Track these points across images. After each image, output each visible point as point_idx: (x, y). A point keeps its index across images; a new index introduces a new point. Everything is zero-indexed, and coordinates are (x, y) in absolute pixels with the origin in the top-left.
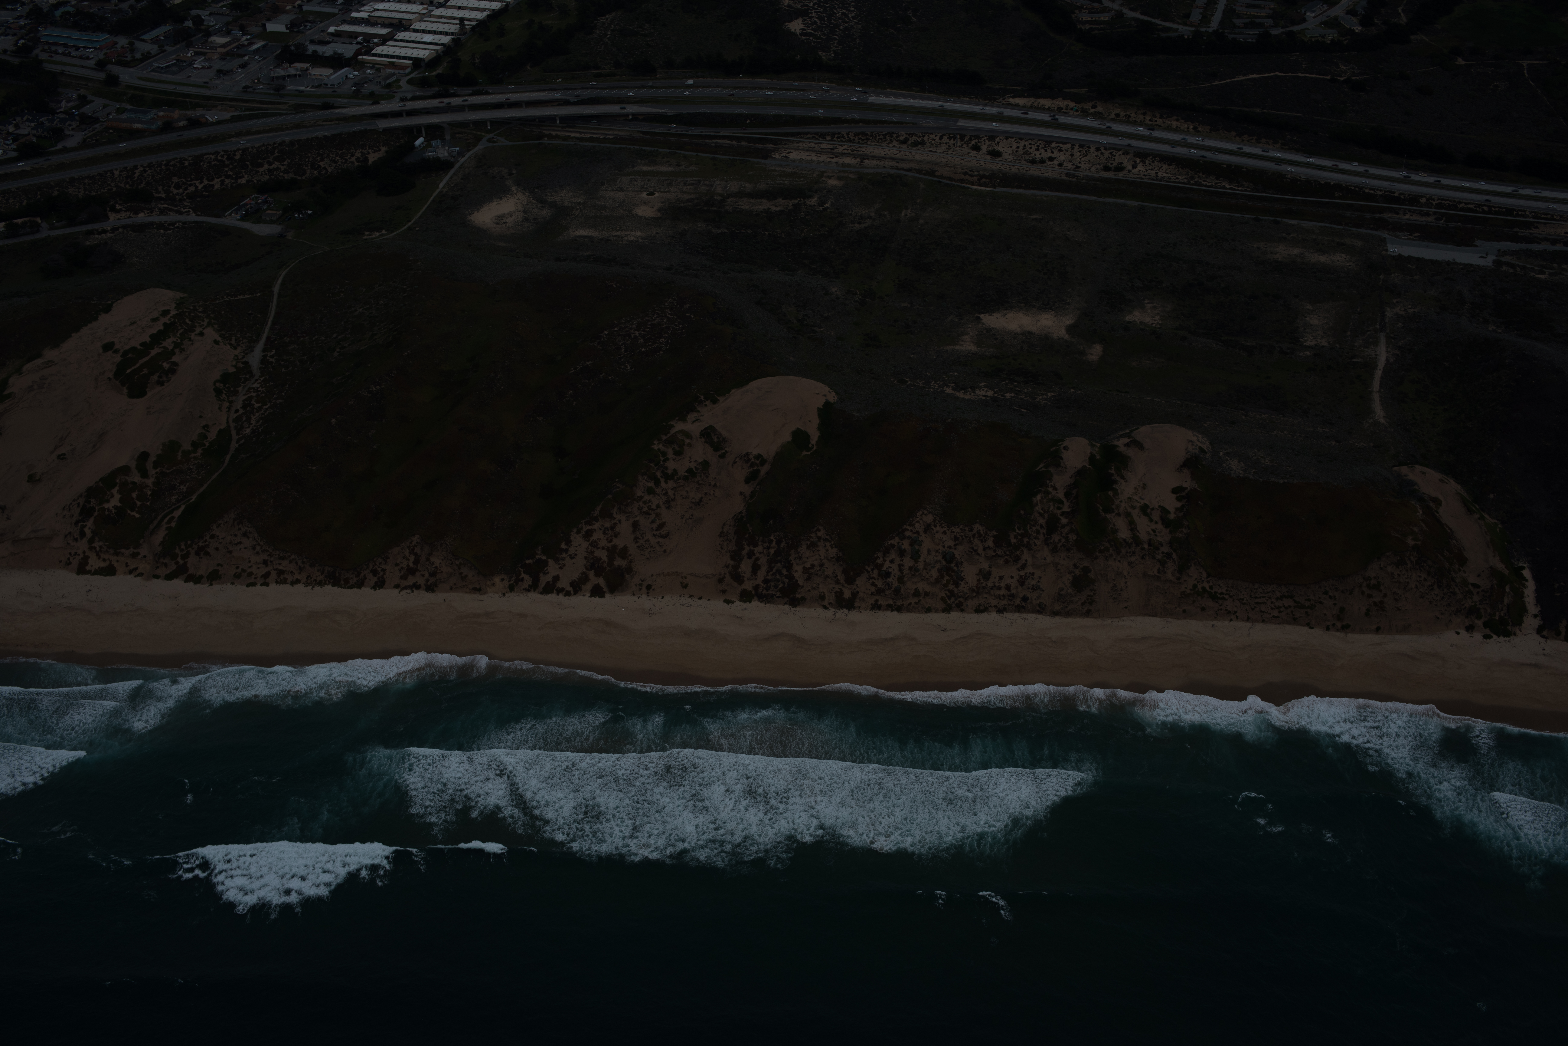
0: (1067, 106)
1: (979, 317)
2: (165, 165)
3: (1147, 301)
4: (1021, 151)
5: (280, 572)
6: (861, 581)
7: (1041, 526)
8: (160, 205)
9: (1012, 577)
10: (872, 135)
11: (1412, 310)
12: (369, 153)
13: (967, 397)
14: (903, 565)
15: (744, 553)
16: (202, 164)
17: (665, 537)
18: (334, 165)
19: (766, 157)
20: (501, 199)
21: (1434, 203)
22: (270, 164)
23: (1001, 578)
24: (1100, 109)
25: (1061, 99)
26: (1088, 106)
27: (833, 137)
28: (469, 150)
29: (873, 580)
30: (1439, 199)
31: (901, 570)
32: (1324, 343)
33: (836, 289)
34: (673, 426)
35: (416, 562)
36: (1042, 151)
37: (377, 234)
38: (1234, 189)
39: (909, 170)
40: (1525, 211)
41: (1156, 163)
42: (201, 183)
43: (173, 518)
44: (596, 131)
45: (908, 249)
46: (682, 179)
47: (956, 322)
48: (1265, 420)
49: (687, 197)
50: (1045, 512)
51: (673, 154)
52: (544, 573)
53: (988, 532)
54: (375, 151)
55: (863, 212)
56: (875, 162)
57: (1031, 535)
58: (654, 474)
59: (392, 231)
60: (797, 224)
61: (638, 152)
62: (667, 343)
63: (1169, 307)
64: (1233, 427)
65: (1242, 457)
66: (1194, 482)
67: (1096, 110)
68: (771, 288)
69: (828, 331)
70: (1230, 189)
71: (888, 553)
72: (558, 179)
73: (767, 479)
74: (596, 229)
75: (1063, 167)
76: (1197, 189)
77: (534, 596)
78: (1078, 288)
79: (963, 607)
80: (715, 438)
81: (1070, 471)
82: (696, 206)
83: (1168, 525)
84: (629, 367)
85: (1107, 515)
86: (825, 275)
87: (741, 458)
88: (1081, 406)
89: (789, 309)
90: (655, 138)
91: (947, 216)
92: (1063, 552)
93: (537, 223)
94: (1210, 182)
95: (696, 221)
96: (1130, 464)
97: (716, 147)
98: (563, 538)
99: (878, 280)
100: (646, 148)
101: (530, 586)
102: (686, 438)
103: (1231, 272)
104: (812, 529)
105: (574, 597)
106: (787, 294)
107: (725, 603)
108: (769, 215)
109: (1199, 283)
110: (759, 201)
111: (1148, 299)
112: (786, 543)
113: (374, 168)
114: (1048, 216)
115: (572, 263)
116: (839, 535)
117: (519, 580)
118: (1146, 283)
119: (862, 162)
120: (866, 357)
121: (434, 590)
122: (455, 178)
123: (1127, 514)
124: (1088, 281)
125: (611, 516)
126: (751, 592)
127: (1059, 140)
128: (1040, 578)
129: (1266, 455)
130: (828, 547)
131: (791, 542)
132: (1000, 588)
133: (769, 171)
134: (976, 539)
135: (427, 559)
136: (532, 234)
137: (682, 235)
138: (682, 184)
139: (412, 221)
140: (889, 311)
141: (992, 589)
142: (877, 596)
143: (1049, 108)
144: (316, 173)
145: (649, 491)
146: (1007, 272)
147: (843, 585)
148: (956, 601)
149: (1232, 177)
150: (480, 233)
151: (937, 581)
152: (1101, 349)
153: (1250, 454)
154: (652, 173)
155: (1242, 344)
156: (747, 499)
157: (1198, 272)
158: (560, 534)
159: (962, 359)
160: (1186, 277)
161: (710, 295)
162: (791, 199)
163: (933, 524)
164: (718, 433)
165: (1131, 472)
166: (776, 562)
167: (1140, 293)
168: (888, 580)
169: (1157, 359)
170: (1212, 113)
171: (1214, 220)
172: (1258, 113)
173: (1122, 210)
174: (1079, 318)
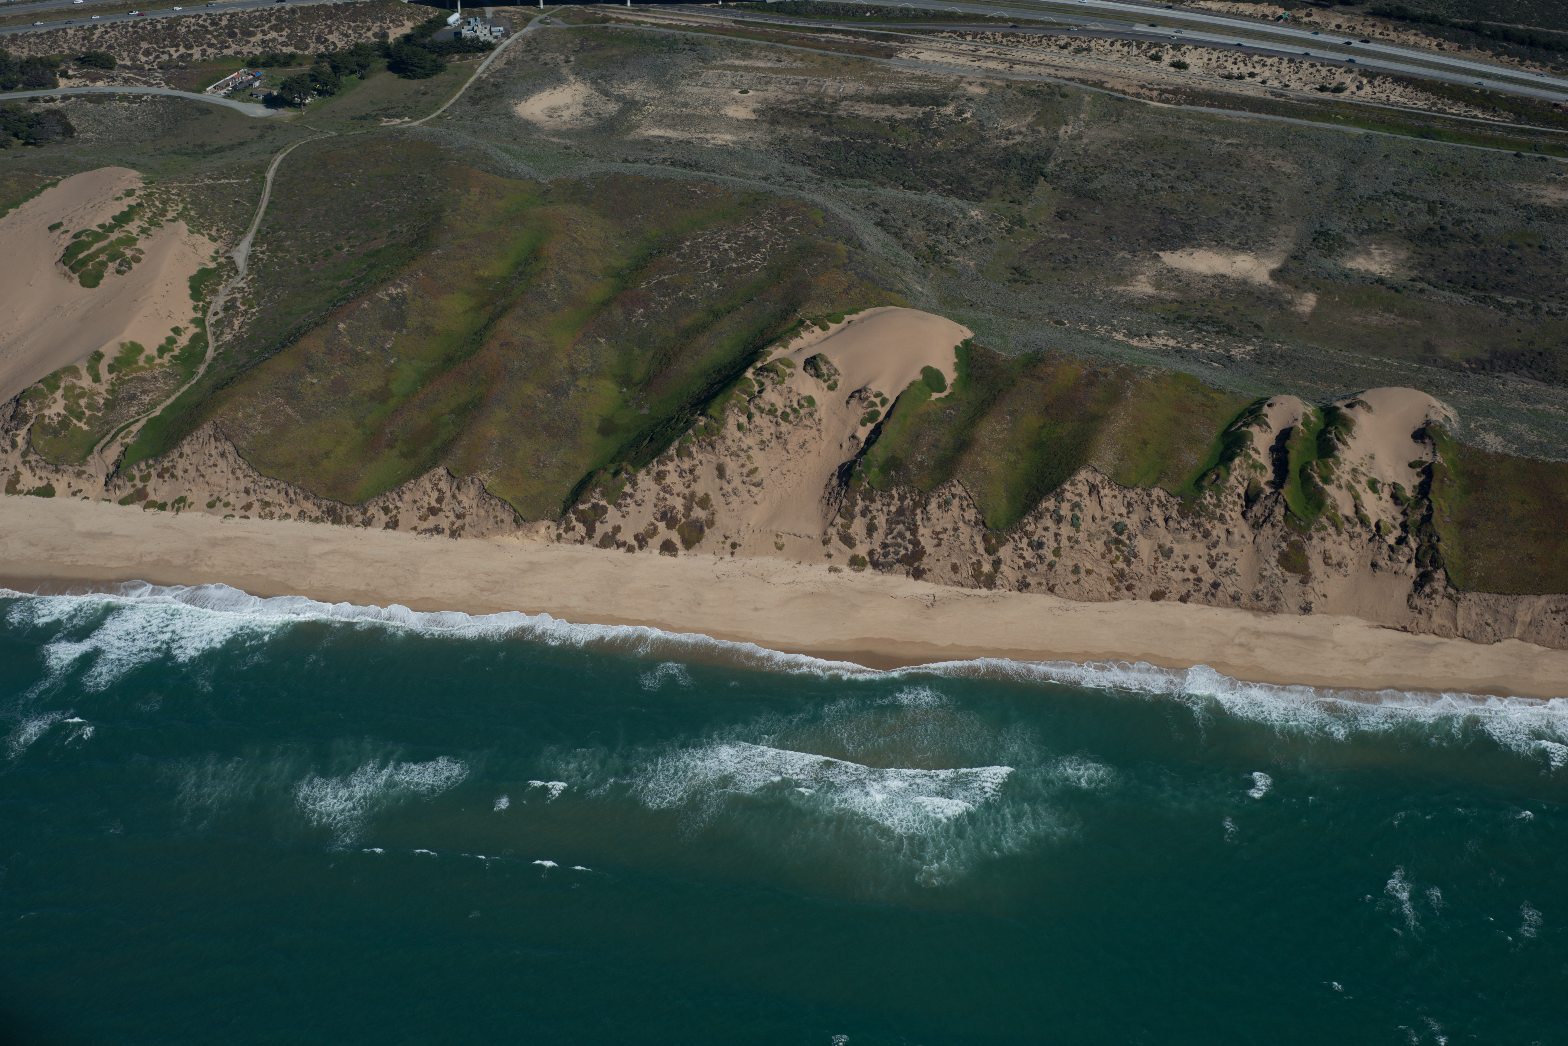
0: (1274, 12)
1: (1158, 255)
2: (133, 27)
3: (1373, 246)
4: (1214, 64)
5: (267, 504)
6: (1005, 552)
7: (1239, 496)
8: (123, 74)
9: (1200, 557)
10: (1024, 37)
12: (389, 28)
13: (1141, 345)
14: (1059, 535)
15: (858, 509)
16: (178, 28)
17: (756, 485)
18: (346, 40)
19: (890, 56)
20: (555, 88)
22: (264, 33)
23: (1186, 557)
24: (1316, 18)
25: (1266, 4)
26: (1301, 14)
27: (974, 37)
28: (515, 32)
29: (1021, 551)
31: (1056, 540)
33: (977, 212)
34: (771, 353)
35: (439, 500)
36: (1241, 65)
37: (399, 121)
38: (1489, 120)
39: (1072, 79)
41: (1388, 85)
42: (177, 51)
43: (130, 432)
44: (675, 17)
45: (1069, 172)
46: (784, 76)
47: (1129, 259)
48: (1529, 391)
49: (789, 97)
50: (1244, 479)
51: (772, 47)
52: (602, 522)
53: (1171, 499)
54: (397, 26)
55: (1012, 126)
56: (1028, 68)
57: (1226, 506)
58: (747, 407)
59: (417, 119)
60: (929, 135)
61: (729, 43)
62: (765, 259)
63: (1403, 255)
64: (1486, 397)
65: (1500, 431)
66: (1438, 455)
67: (1311, 19)
68: (894, 208)
69: (965, 261)
70: (1483, 119)
71: (1041, 518)
72: (627, 69)
73: (891, 422)
74: (675, 130)
75: (1268, 84)
76: (1440, 118)
77: (587, 550)
78: (1285, 227)
79: (1134, 591)
80: (824, 370)
81: (1276, 431)
82: (801, 108)
83: (1402, 504)
84: (716, 286)
85: (1325, 487)
86: (962, 197)
87: (857, 394)
88: (1288, 363)
89: (916, 232)
90: (750, 28)
91: (1118, 135)
92: (1267, 529)
93: (600, 119)
94: (1458, 110)
95: (800, 126)
96: (1355, 429)
97: (827, 42)
98: (627, 479)
99: (1029, 206)
100: (739, 39)
101: (582, 537)
102: (789, 367)
103: (1484, 216)
104: (946, 484)
105: (638, 554)
106: (914, 216)
107: (830, 571)
108: (893, 123)
109: (1442, 228)
110: (881, 106)
111: (1376, 244)
112: (912, 500)
113: (396, 46)
114: (1247, 142)
115: (645, 165)
116: (979, 493)
117: (570, 529)
118: (1373, 225)
119: (1011, 67)
120: (1013, 294)
121: (460, 535)
122: (497, 62)
123: (1350, 488)
124: (1298, 218)
125: (690, 455)
126: (863, 558)
127: (1263, 53)
128: (1236, 560)
129: (1532, 430)
130: (964, 507)
131: (917, 499)
132: (1183, 570)
133: (894, 72)
134: (1155, 507)
135: (454, 497)
136: (594, 130)
137: (783, 141)
138: (784, 82)
139: (442, 109)
140: (1043, 242)
141: (1173, 570)
142: (1025, 572)
143: (1250, 15)
144: (322, 49)
145: (740, 427)
146: (1194, 204)
147: (982, 555)
148: (1126, 583)
149: (1486, 104)
150: (528, 126)
151: (1103, 556)
152: (1315, 299)
153: (1511, 427)
154: (746, 68)
155: (1498, 301)
156: (862, 445)
157: (1441, 214)
158: (624, 475)
159: (1135, 302)
160: (1424, 220)
161: (821, 209)
162: (920, 106)
163: (1100, 485)
164: (827, 362)
165: (1355, 438)
166: (898, 523)
167: (1365, 237)
168: (1040, 551)
169: (1386, 315)
170: (1462, 28)
171: (1462, 155)
172: (1522, 30)
173: (1343, 138)
174: (1286, 261)
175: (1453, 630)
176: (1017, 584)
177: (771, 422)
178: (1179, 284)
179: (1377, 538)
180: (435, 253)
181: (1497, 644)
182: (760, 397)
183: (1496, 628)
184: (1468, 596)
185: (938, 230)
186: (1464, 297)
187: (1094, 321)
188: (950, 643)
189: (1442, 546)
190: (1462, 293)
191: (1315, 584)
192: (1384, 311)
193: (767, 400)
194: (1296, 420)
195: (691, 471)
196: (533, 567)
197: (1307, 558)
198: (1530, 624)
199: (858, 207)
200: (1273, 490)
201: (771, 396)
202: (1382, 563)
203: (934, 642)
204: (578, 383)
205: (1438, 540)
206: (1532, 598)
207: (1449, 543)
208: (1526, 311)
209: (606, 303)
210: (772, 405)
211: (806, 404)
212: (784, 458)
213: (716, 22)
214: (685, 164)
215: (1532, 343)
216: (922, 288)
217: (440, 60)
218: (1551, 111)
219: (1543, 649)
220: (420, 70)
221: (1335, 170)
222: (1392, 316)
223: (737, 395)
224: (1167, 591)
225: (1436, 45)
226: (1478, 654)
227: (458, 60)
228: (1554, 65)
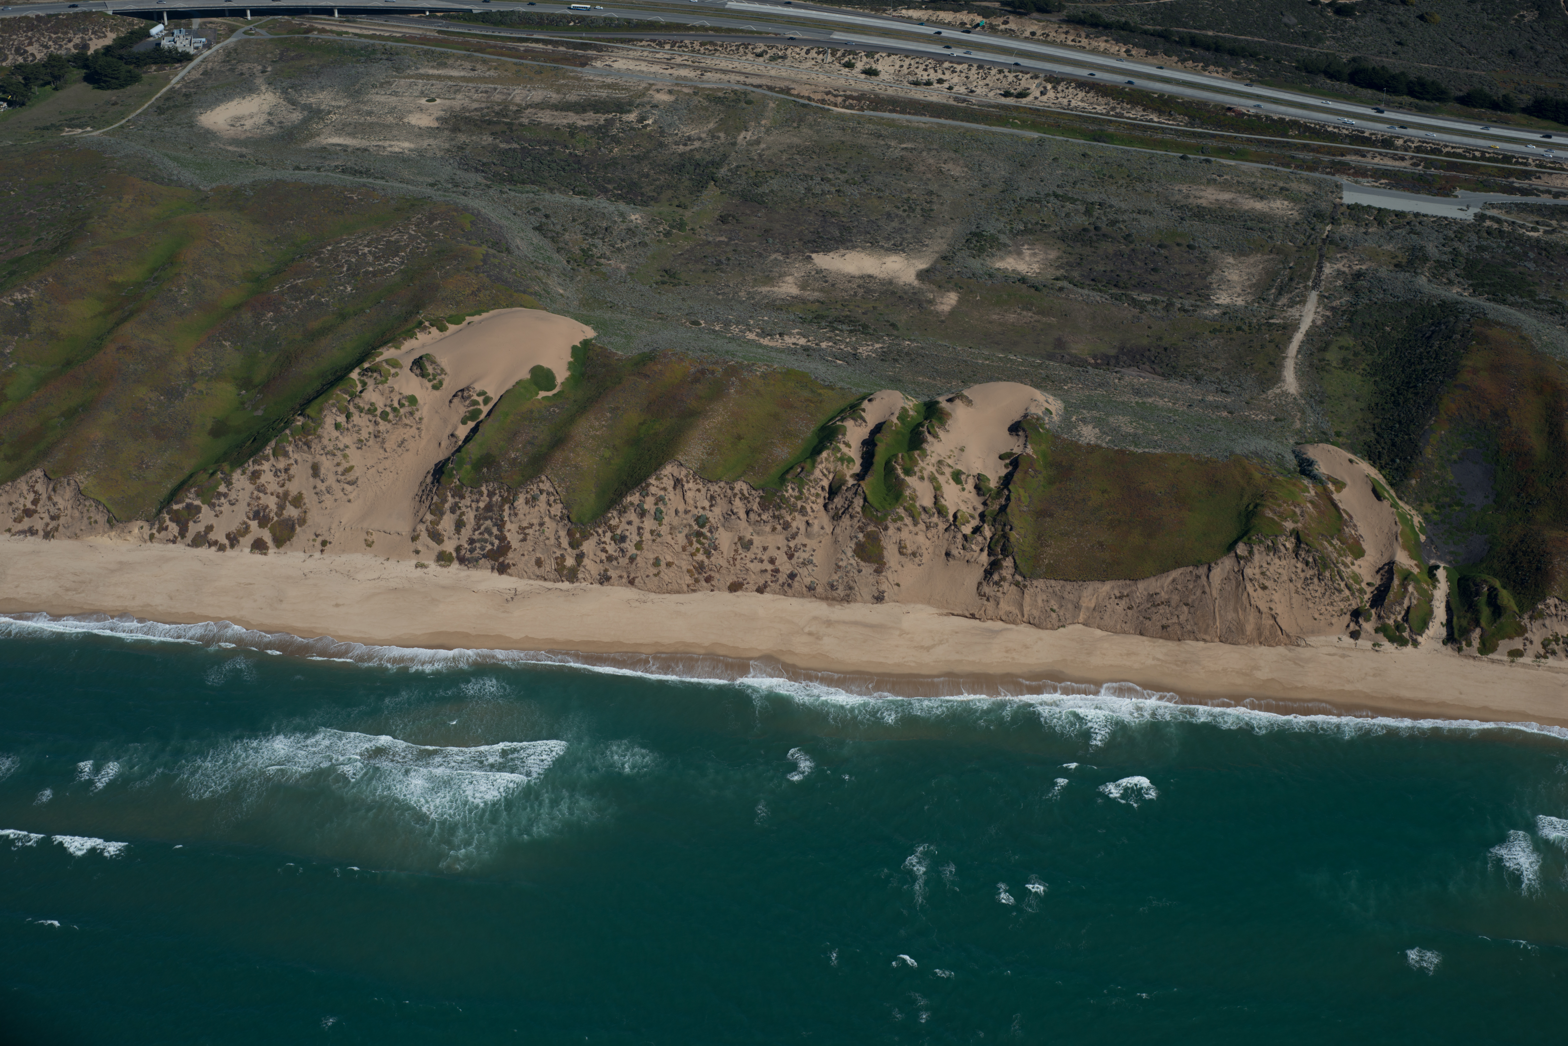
0: (973, 20)
1: (810, 257)
3: (1026, 247)
4: (905, 70)
6: (588, 546)
7: (823, 488)
9: (779, 548)
10: (722, 46)
11: (1358, 267)
12: (91, 39)
13: (771, 344)
14: (642, 528)
15: (447, 506)
17: (351, 483)
18: (45, 51)
19: (583, 65)
20: (244, 98)
21: (1413, 146)
23: (765, 549)
24: (1012, 26)
25: (965, 12)
26: (998, 21)
27: (672, 45)
28: (218, 43)
29: (604, 545)
30: (1420, 141)
31: (639, 534)
32: (1240, 302)
33: (637, 216)
34: (381, 354)
35: (35, 502)
36: (932, 71)
37: (80, 131)
38: (1164, 123)
39: (759, 86)
40: (1527, 159)
41: (1070, 90)
44: (381, 28)
45: (740, 176)
46: (475, 85)
47: (780, 261)
48: (1143, 385)
49: (475, 105)
50: (829, 472)
51: (469, 56)
52: (195, 522)
53: (753, 492)
54: (100, 37)
55: (693, 133)
56: (719, 76)
57: (807, 499)
58: (346, 407)
59: (99, 129)
60: (607, 142)
61: (426, 53)
62: (402, 263)
63: (1053, 255)
64: (1100, 391)
65: (1098, 423)
66: (1029, 446)
67: (1007, 26)
68: (555, 213)
69: (618, 265)
70: (1158, 122)
71: (625, 512)
72: (320, 79)
73: (490, 420)
74: (355, 138)
75: (954, 90)
76: (1116, 121)
77: (180, 549)
78: (943, 228)
79: (713, 583)
80: (430, 369)
81: (871, 425)
82: (485, 116)
83: (984, 495)
84: (349, 289)
85: (907, 478)
86: (630, 201)
87: (460, 393)
88: (912, 360)
89: (574, 237)
90: (452, 38)
91: (796, 140)
92: (846, 521)
93: (281, 127)
94: (1135, 114)
95: (481, 133)
96: (949, 422)
97: (526, 51)
98: (222, 479)
99: (694, 210)
100: (438, 49)
101: (175, 536)
102: (394, 367)
103: (1139, 216)
104: (534, 480)
105: (229, 552)
106: (574, 220)
107: (416, 567)
108: (573, 130)
109: (1096, 228)
110: (564, 113)
111: (1029, 244)
112: (500, 496)
113: (93, 57)
114: (922, 146)
115: (314, 172)
116: (567, 488)
117: (163, 528)
118: (1030, 226)
119: (702, 75)
120: (658, 296)
121: (53, 537)
122: (194, 72)
123: (933, 479)
124: (957, 220)
125: (286, 455)
126: (451, 554)
127: (954, 60)
128: (814, 551)
129: (1131, 422)
130: (551, 502)
131: (506, 494)
132: (762, 561)
133: (585, 80)
134: (737, 499)
135: (50, 498)
136: (272, 139)
137: (461, 148)
138: (473, 90)
139: (126, 119)
140: (699, 245)
141: (752, 561)
142: (607, 565)
143: (949, 23)
144: (20, 60)
145: (337, 426)
146: (858, 207)
147: (566, 550)
148: (706, 575)
149: (1163, 108)
150: (208, 135)
151: (684, 549)
152: (956, 298)
153: (1111, 419)
154: (439, 78)
155: (1133, 299)
156: (460, 443)
157: (1097, 215)
158: (219, 475)
159: (777, 302)
160: (1081, 220)
161: (472, 214)
162: (604, 114)
163: (685, 479)
164: (433, 362)
165: (948, 431)
166: (486, 519)
167: (1019, 237)
168: (622, 545)
169: (1025, 313)
170: (1152, 35)
171: (1129, 157)
172: (1211, 37)
173: (1017, 142)
174: (936, 262)
175: (1019, 616)
176: (599, 577)
177: (370, 421)
178: (824, 285)
179: (953, 527)
180: (69, 259)
181: (1062, 630)
182: (360, 397)
183: (1061, 613)
184: (1035, 583)
185: (595, 233)
186: (1102, 294)
187: (730, 321)
188: (524, 636)
189: (1014, 535)
190: (1100, 291)
191: (889, 574)
192: (1023, 310)
193: (366, 400)
194: (892, 414)
195: (286, 470)
196: (122, 566)
197: (881, 549)
198: (1094, 609)
199: (519, 212)
200: (855, 482)
201: (373, 396)
202: (955, 552)
203: (507, 635)
204: (195, 386)
205: (1011, 529)
206: (1097, 584)
207: (1022, 532)
208: (1159, 307)
209: (237, 308)
210: (372, 404)
211: (407, 404)
212: (380, 457)
213: (420, 32)
214: (356, 171)
215: (1160, 339)
216: (565, 290)
217: (137, 71)
218: (1224, 115)
219: (1105, 633)
220: (114, 81)
221: (1003, 173)
222: (1030, 314)
223: (337, 395)
224: (745, 582)
225: (1125, 52)
226: (1041, 639)
227: (155, 71)
228: (1235, 70)
